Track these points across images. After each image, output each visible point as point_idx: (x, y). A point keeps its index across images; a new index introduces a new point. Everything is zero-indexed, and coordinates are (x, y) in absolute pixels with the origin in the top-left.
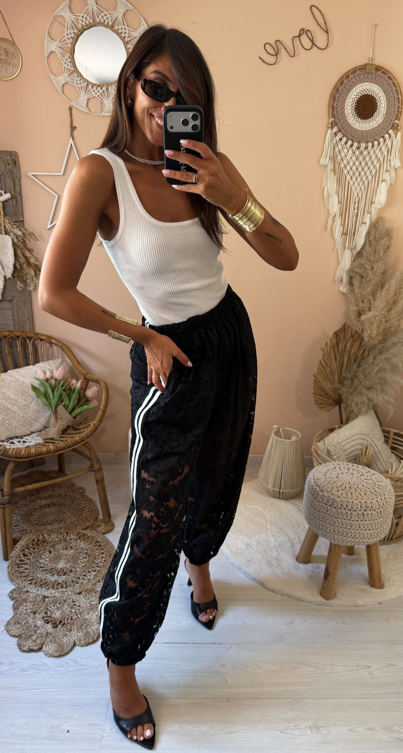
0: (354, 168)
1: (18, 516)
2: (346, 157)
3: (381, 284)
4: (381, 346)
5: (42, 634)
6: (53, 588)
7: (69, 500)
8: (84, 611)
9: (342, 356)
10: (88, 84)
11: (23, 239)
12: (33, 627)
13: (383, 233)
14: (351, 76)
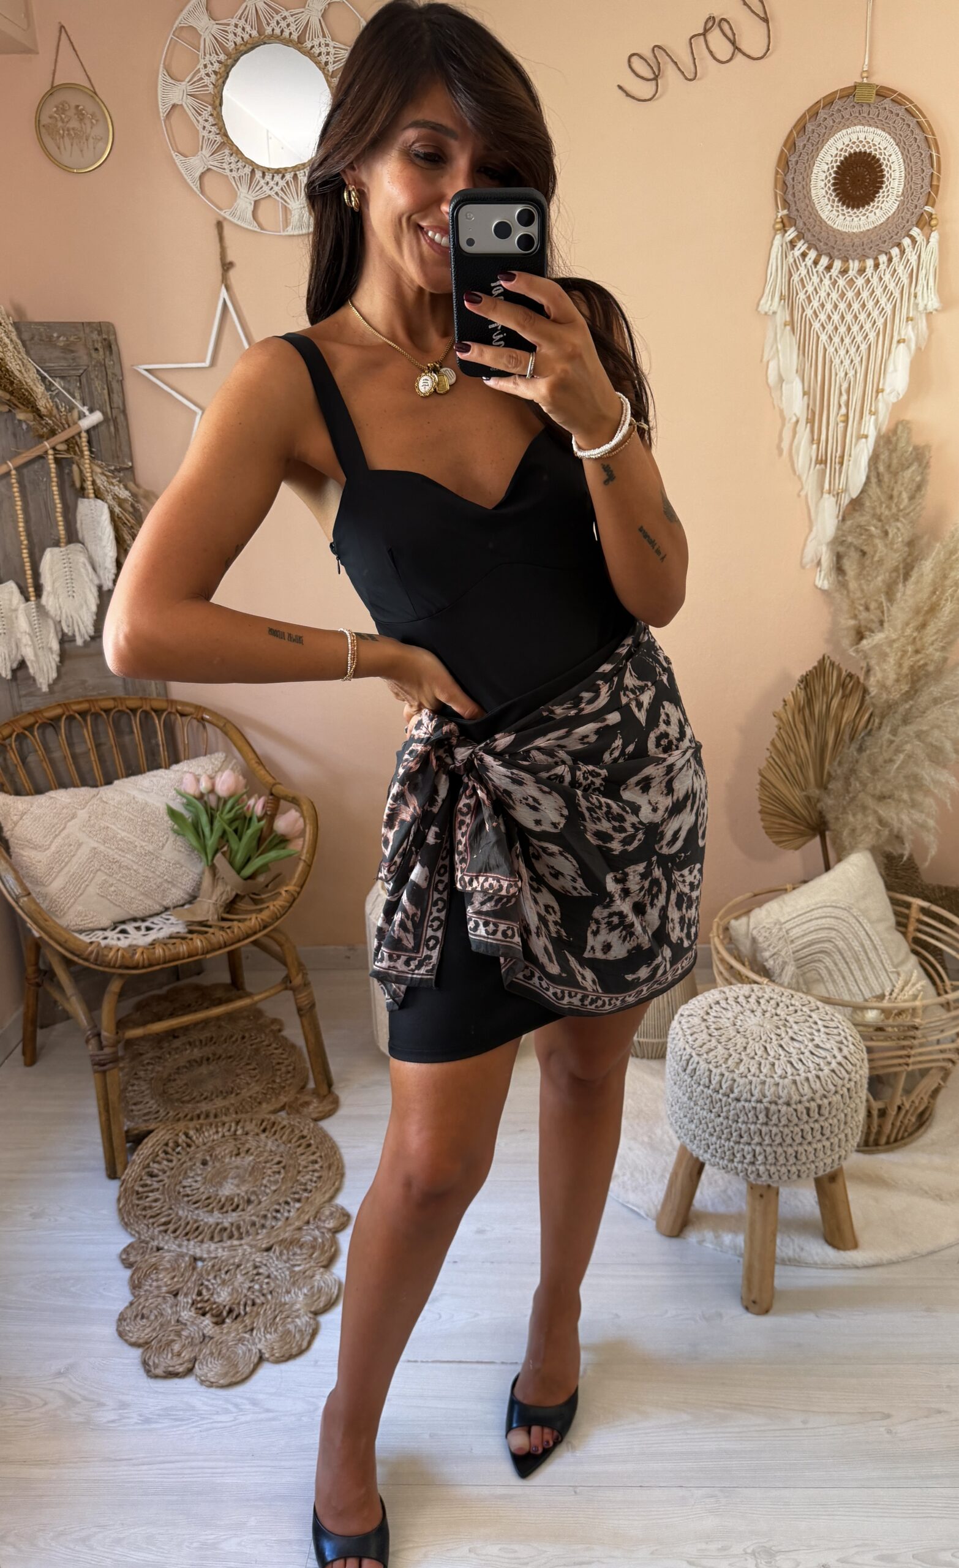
0: (836, 317)
1: (142, 1083)
2: (817, 293)
3: (904, 568)
4: (907, 706)
5: (192, 1338)
6: (212, 1238)
7: (249, 1047)
8: (279, 1286)
9: (822, 729)
10: (253, 171)
11: (132, 506)
12: (173, 1323)
13: (907, 455)
14: (822, 114)
